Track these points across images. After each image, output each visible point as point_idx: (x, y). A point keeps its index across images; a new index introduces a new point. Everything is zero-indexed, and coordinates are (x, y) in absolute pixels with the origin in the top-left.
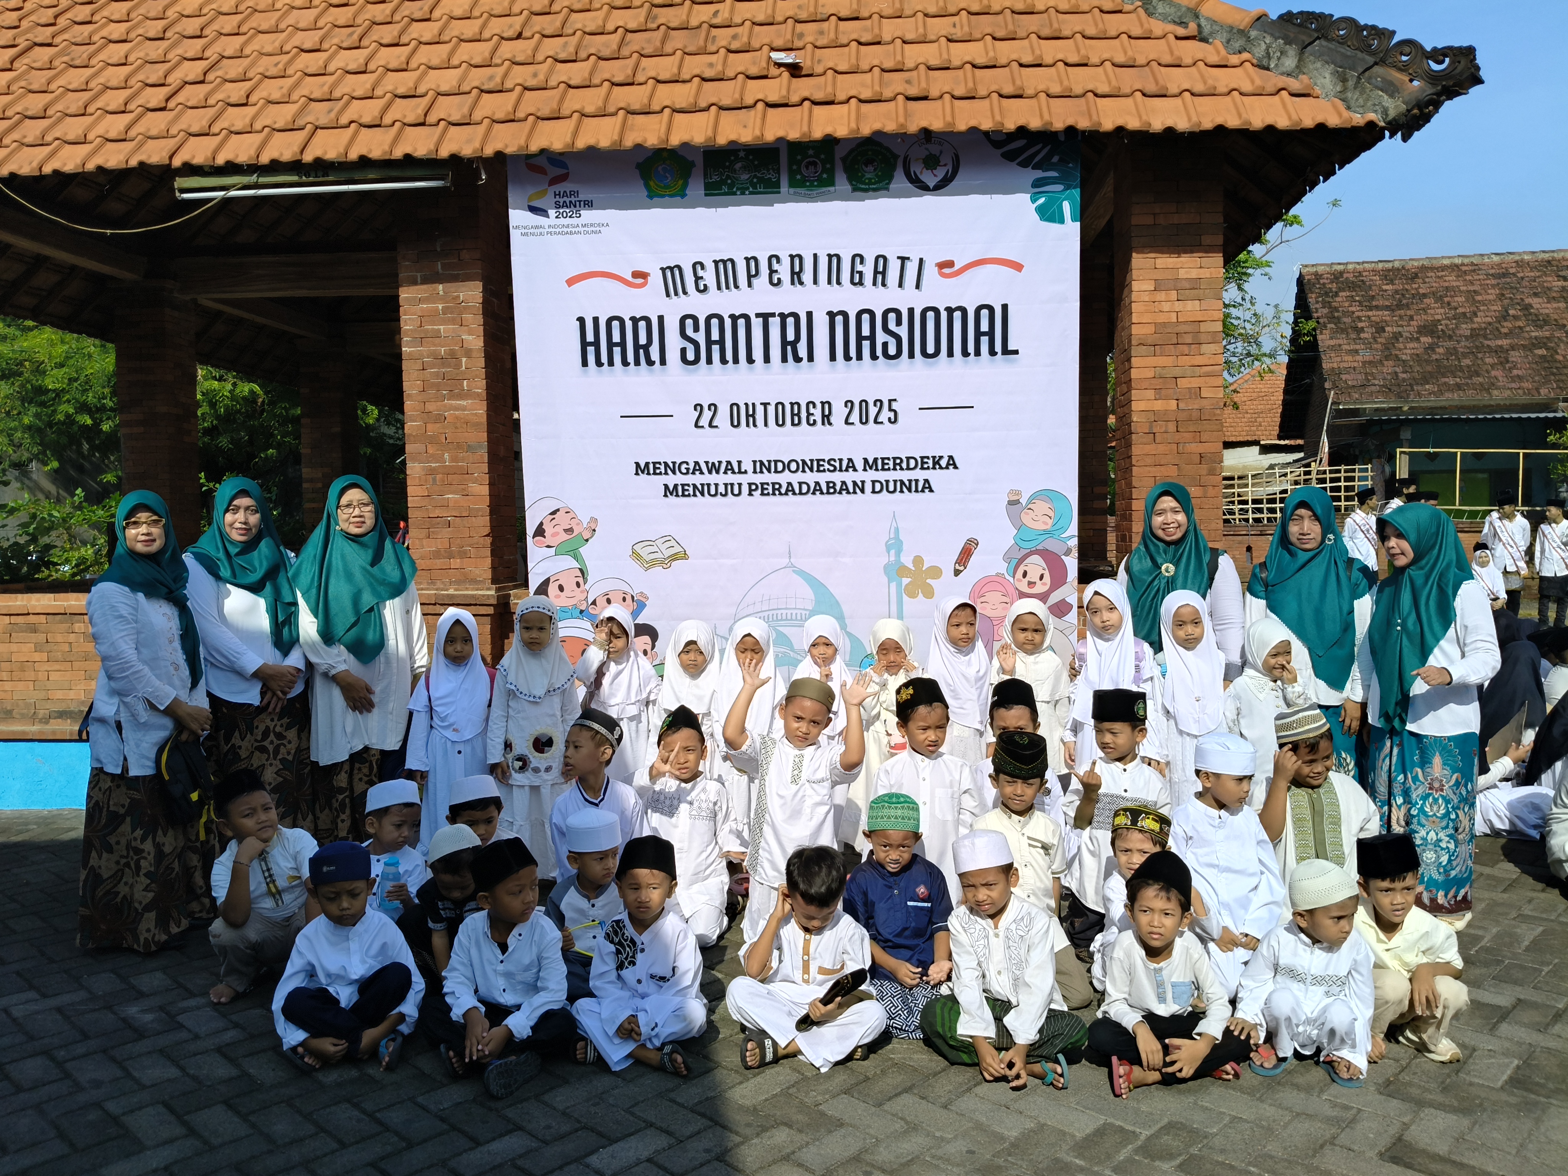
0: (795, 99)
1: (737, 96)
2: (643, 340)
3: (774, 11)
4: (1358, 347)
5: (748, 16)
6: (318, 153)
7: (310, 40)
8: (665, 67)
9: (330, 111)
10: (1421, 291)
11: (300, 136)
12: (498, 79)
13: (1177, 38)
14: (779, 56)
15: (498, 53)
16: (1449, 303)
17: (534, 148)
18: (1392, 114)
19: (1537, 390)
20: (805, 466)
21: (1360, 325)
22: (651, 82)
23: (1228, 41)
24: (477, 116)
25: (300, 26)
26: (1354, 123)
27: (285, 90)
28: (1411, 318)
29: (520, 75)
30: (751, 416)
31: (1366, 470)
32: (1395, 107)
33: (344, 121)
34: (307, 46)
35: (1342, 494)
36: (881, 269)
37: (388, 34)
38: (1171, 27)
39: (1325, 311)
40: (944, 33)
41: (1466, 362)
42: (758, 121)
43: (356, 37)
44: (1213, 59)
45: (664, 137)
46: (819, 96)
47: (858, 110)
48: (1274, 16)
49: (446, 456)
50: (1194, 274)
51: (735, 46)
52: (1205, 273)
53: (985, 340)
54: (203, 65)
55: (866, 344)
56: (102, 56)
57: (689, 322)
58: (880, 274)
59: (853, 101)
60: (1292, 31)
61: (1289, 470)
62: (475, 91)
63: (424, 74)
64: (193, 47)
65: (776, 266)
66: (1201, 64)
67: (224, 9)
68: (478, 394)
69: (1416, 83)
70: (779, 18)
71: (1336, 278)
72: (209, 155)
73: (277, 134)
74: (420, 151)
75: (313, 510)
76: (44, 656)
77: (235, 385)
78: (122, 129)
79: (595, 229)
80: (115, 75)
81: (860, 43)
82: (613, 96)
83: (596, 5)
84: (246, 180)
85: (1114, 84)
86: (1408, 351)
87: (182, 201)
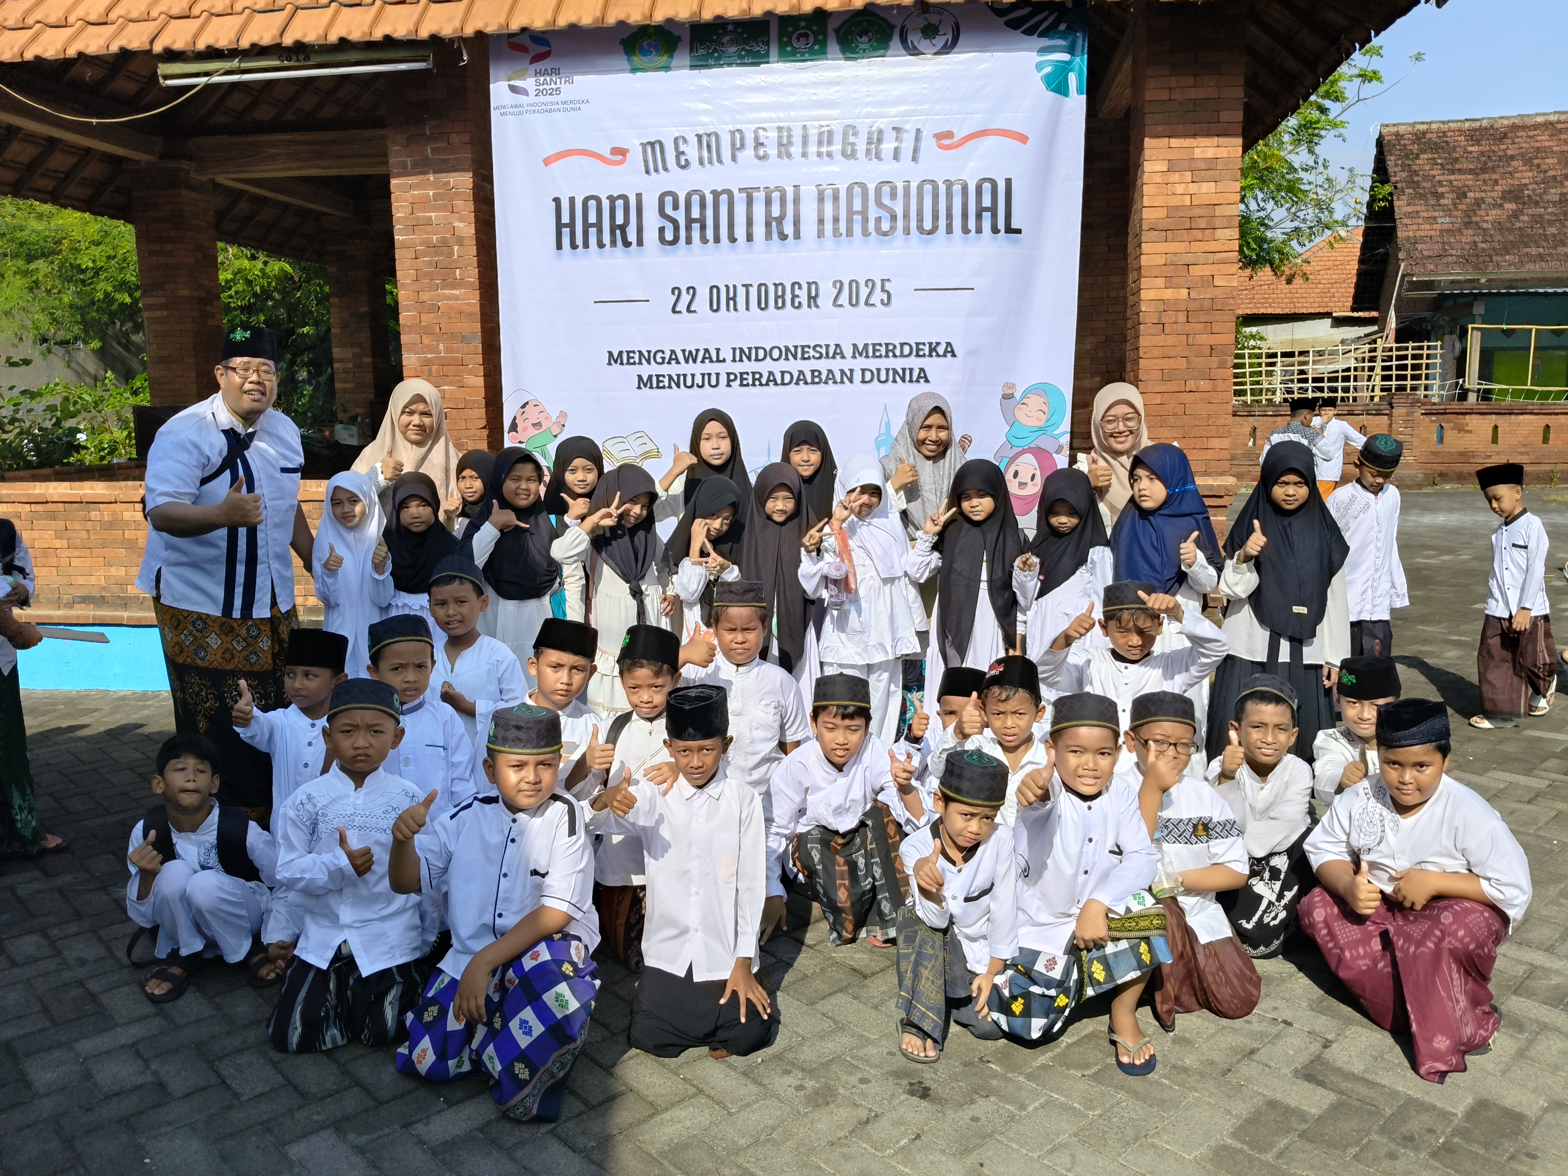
2: (620, 220)
4: (1436, 214)
6: (298, 36)
10: (1509, 152)
11: (280, 18)
16: (1538, 166)
17: (515, 26)
20: (788, 353)
21: (1440, 190)
28: (1496, 182)
30: (732, 299)
31: (1435, 347)
35: (1409, 372)
36: (874, 140)
39: (1404, 175)
41: (1552, 230)
45: (648, 13)
49: (441, 347)
50: (1210, 153)
52: (1222, 153)
53: (986, 216)
55: (857, 219)
57: (669, 200)
58: (874, 145)
61: (1353, 347)
65: (762, 139)
68: (471, 283)
71: (1419, 139)
72: (189, 38)
73: (258, 16)
74: (401, 32)
75: (345, 390)
76: (65, 543)
77: (265, 263)
78: (102, 10)
79: (575, 105)
84: (227, 66)
86: (1490, 219)
87: (166, 87)
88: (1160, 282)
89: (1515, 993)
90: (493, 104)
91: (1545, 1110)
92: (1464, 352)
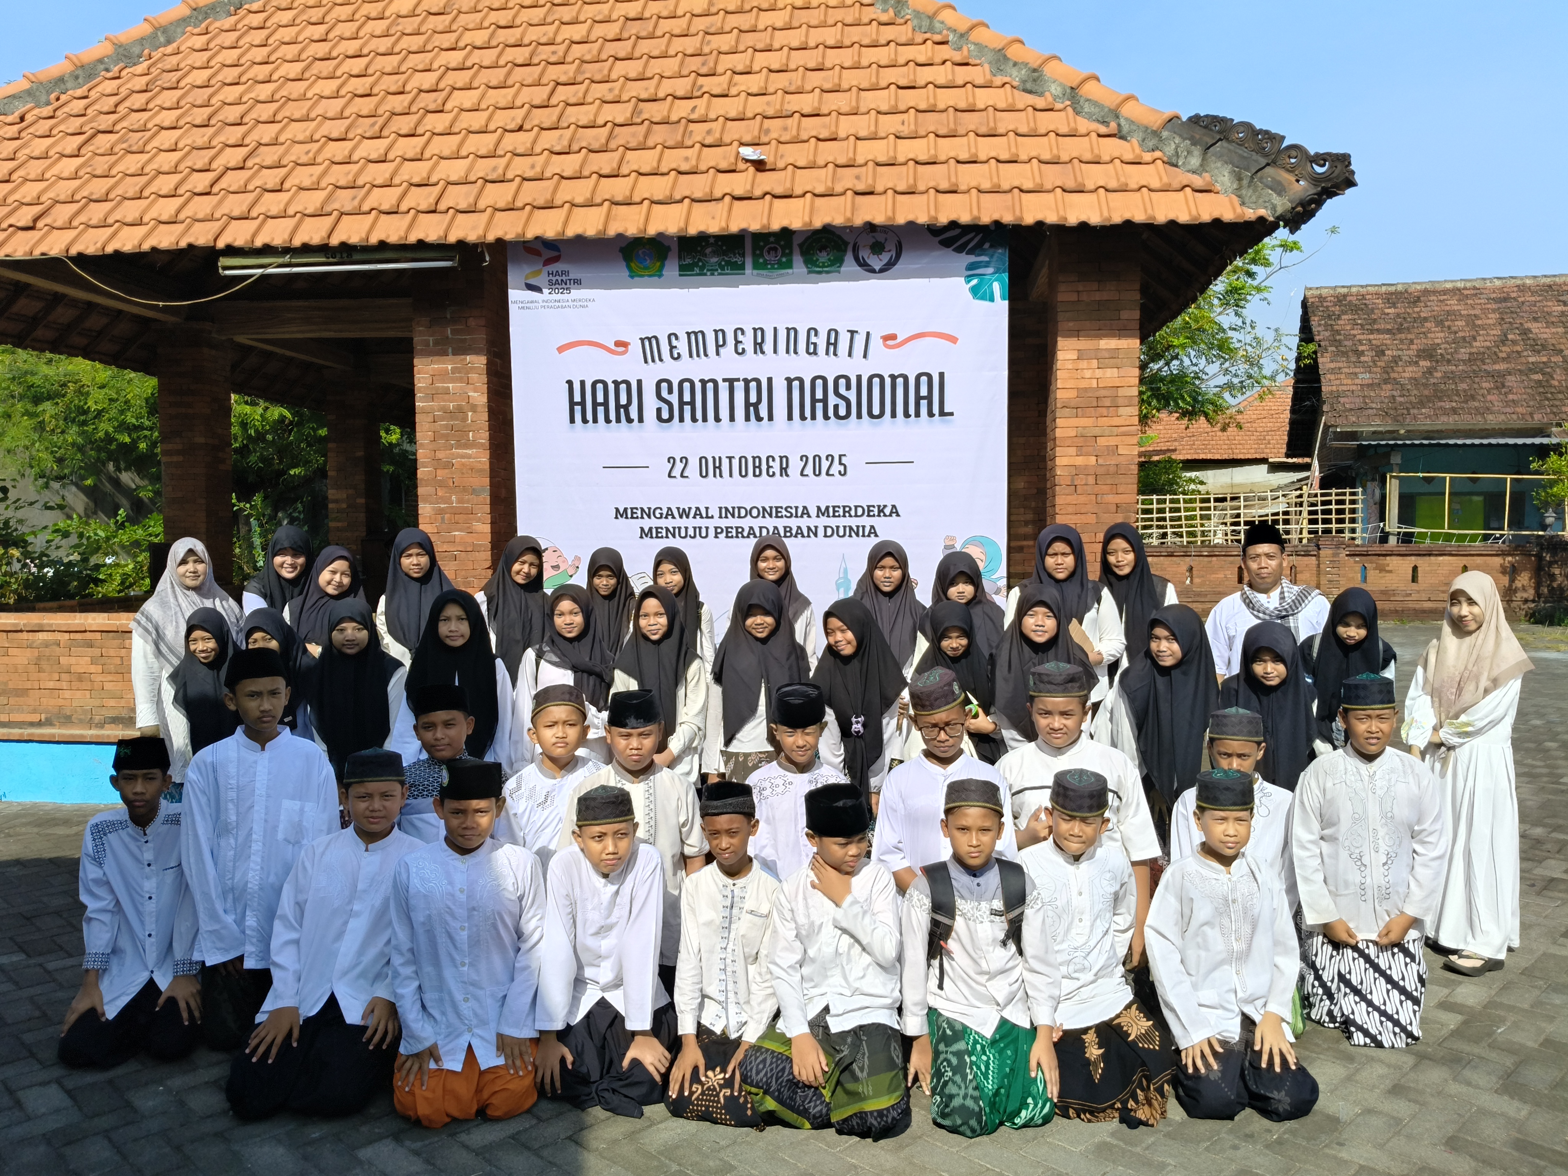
0: (758, 192)
1: (708, 189)
2: (623, 401)
3: (745, 107)
4: (1357, 370)
5: (722, 112)
6: (343, 238)
7: (336, 128)
8: (645, 160)
9: (354, 198)
10: (1423, 315)
11: (328, 221)
12: (500, 171)
13: (1099, 136)
14: (748, 152)
15: (501, 145)
16: (1449, 327)
17: (530, 235)
18: (1280, 211)
19: (1531, 414)
20: (765, 512)
21: (1361, 348)
22: (634, 174)
23: (1143, 140)
24: (481, 205)
25: (329, 115)
26: (1247, 218)
27: (314, 178)
28: (1412, 342)
29: (520, 166)
30: (718, 468)
31: (1357, 494)
32: (1282, 204)
33: (366, 207)
34: (334, 135)
35: (1334, 516)
36: (832, 341)
37: (404, 124)
38: (1095, 126)
39: (1327, 334)
40: (892, 130)
41: (1463, 386)
42: (725, 214)
43: (377, 127)
44: (1129, 157)
45: (642, 227)
46: (779, 191)
47: (812, 203)
48: (1184, 119)
49: (454, 497)
50: (1113, 345)
51: (708, 141)
52: (1122, 344)
53: (924, 403)
54: (243, 151)
55: (819, 406)
56: (155, 143)
57: (664, 385)
58: (832, 345)
59: (808, 195)
60: (1198, 133)
61: (1280, 493)
62: (480, 182)
63: (436, 164)
64: (234, 134)
65: (740, 338)
66: (1117, 161)
67: (261, 98)
68: (482, 444)
69: (1301, 183)
70: (749, 114)
71: (1340, 301)
72: (249, 237)
73: (308, 219)
74: (432, 237)
75: (338, 529)
76: (99, 668)
77: (266, 409)
78: (173, 212)
79: (583, 304)
80: (167, 160)
81: (819, 139)
82: (600, 187)
83: (589, 99)
84: (280, 260)
85: (1038, 180)
86: (1407, 375)
87: (226, 276)
88: (1073, 451)
90: (511, 299)
91: (1359, 1115)
92: (1383, 497)
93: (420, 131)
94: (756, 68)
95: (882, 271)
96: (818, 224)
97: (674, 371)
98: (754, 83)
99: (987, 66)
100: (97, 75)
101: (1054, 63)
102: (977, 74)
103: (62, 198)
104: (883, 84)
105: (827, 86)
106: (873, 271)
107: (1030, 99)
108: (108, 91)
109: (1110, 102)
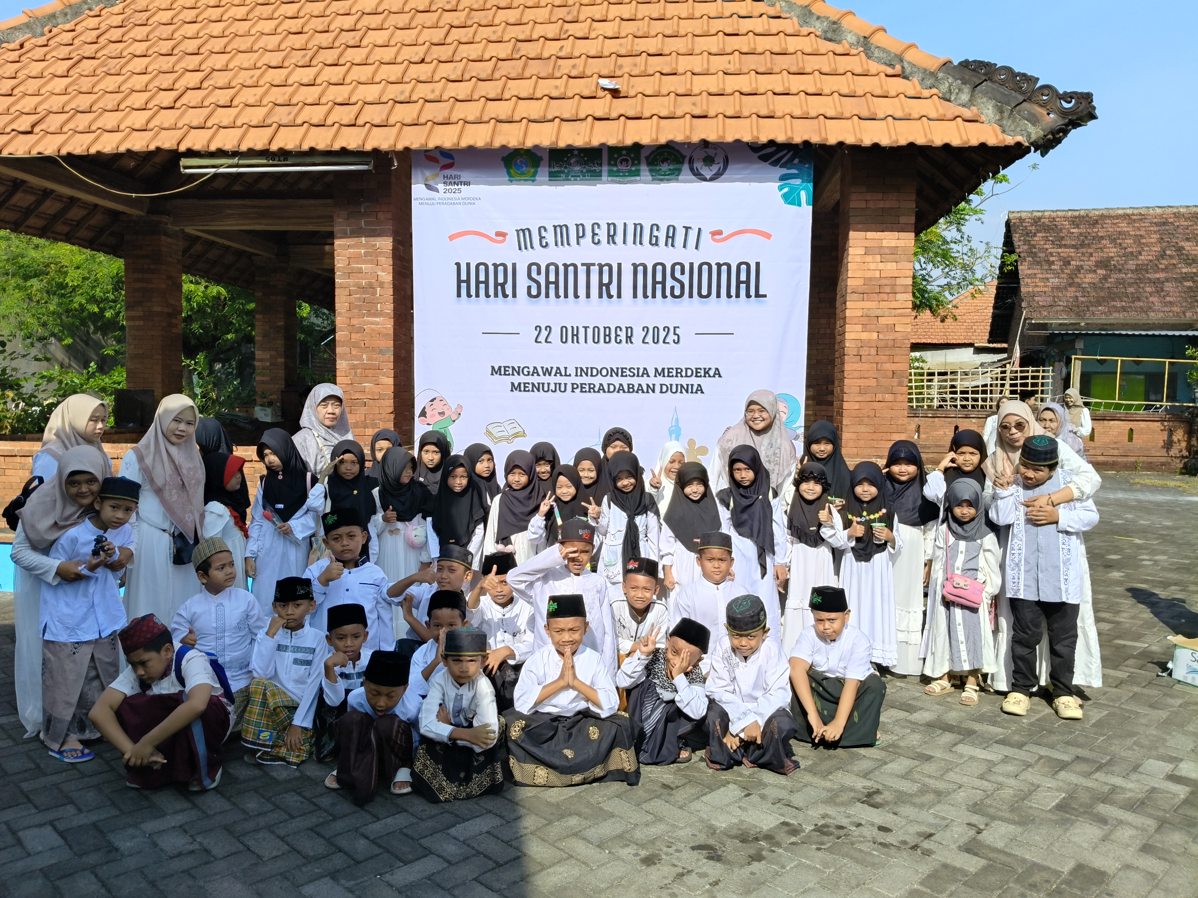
0: (614, 115)
1: (574, 111)
2: (501, 280)
3: (602, 48)
4: (1049, 276)
5: (584, 51)
6: (281, 145)
7: (275, 59)
8: (524, 88)
9: (289, 114)
10: (1100, 234)
11: (269, 131)
12: (407, 94)
13: (887, 76)
14: (605, 83)
15: (407, 74)
16: (1120, 244)
17: (431, 145)
18: (1034, 137)
19: (1184, 313)
20: (613, 372)
21: (1051, 259)
22: (514, 99)
23: (923, 80)
24: (392, 121)
25: (268, 48)
26: (1007, 143)
27: (258, 97)
28: (1091, 255)
29: (423, 91)
30: (575, 335)
31: (1048, 371)
32: (1036, 132)
33: (299, 121)
34: (273, 64)
36: (671, 235)
37: (330, 56)
38: (883, 68)
39: (1026, 247)
40: (721, 68)
41: (1131, 290)
42: (588, 131)
43: (307, 58)
44: (911, 92)
45: (521, 140)
46: (631, 114)
47: (658, 124)
48: (956, 63)
49: (364, 356)
50: (893, 243)
51: (574, 73)
52: (901, 243)
53: (743, 286)
54: (200, 75)
55: (659, 287)
56: (129, 67)
57: (534, 268)
58: (670, 238)
59: (655, 117)
60: (968, 74)
61: (989, 369)
62: (391, 102)
63: (355, 88)
64: (193, 62)
65: (597, 231)
66: (902, 96)
67: (214, 34)
68: (388, 314)
69: (1052, 116)
70: (606, 53)
71: (1036, 222)
72: (205, 143)
73: (252, 129)
74: (352, 145)
75: (263, 382)
77: (207, 287)
78: (144, 122)
79: (471, 201)
80: (139, 82)
81: (662, 74)
82: (487, 109)
83: (477, 39)
84: (230, 161)
85: (839, 109)
86: (1087, 280)
87: (186, 174)
88: (859, 328)
89: (1103, 802)
90: (414, 196)
91: (1120, 870)
92: (1069, 374)
93: (342, 61)
94: (611, 17)
95: (712, 179)
96: (663, 141)
97: (542, 256)
98: (609, 29)
99: (795, 19)
100: (81, 13)
101: (849, 18)
102: (788, 26)
103: (54, 109)
104: (713, 31)
105: (668, 32)
106: (705, 180)
107: (831, 46)
108: (91, 26)
109: (896, 49)
